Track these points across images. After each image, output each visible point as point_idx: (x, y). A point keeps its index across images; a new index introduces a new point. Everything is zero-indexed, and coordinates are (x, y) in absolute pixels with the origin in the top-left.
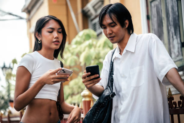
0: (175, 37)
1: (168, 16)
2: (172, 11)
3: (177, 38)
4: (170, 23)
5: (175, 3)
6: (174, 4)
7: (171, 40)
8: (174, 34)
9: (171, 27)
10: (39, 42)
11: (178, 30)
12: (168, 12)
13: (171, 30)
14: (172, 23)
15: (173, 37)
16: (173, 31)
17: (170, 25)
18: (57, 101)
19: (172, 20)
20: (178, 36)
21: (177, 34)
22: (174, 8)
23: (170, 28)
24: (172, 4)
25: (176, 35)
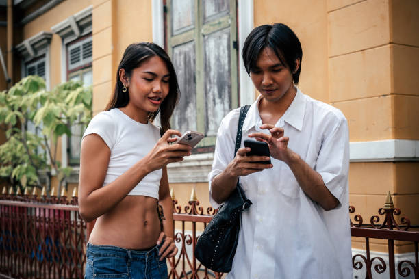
0: (218, 100)
1: (208, 69)
2: (215, 64)
3: (222, 102)
4: (210, 81)
5: (224, 52)
6: (222, 53)
7: (210, 105)
8: (217, 96)
9: (212, 85)
10: (124, 89)
11: (227, 91)
12: (208, 64)
13: (212, 90)
14: (214, 81)
15: (214, 100)
16: (216, 92)
17: (210, 83)
18: (158, 198)
19: (216, 76)
20: (226, 99)
21: (223, 97)
22: (222, 60)
23: (211, 87)
24: (217, 53)
25: (220, 97)
